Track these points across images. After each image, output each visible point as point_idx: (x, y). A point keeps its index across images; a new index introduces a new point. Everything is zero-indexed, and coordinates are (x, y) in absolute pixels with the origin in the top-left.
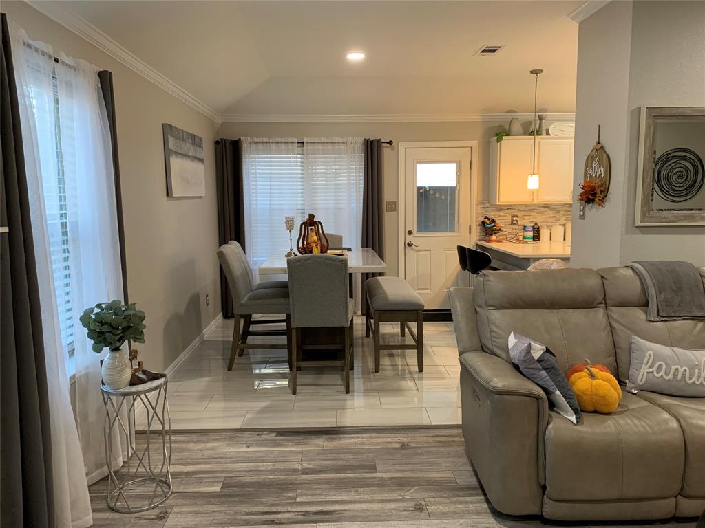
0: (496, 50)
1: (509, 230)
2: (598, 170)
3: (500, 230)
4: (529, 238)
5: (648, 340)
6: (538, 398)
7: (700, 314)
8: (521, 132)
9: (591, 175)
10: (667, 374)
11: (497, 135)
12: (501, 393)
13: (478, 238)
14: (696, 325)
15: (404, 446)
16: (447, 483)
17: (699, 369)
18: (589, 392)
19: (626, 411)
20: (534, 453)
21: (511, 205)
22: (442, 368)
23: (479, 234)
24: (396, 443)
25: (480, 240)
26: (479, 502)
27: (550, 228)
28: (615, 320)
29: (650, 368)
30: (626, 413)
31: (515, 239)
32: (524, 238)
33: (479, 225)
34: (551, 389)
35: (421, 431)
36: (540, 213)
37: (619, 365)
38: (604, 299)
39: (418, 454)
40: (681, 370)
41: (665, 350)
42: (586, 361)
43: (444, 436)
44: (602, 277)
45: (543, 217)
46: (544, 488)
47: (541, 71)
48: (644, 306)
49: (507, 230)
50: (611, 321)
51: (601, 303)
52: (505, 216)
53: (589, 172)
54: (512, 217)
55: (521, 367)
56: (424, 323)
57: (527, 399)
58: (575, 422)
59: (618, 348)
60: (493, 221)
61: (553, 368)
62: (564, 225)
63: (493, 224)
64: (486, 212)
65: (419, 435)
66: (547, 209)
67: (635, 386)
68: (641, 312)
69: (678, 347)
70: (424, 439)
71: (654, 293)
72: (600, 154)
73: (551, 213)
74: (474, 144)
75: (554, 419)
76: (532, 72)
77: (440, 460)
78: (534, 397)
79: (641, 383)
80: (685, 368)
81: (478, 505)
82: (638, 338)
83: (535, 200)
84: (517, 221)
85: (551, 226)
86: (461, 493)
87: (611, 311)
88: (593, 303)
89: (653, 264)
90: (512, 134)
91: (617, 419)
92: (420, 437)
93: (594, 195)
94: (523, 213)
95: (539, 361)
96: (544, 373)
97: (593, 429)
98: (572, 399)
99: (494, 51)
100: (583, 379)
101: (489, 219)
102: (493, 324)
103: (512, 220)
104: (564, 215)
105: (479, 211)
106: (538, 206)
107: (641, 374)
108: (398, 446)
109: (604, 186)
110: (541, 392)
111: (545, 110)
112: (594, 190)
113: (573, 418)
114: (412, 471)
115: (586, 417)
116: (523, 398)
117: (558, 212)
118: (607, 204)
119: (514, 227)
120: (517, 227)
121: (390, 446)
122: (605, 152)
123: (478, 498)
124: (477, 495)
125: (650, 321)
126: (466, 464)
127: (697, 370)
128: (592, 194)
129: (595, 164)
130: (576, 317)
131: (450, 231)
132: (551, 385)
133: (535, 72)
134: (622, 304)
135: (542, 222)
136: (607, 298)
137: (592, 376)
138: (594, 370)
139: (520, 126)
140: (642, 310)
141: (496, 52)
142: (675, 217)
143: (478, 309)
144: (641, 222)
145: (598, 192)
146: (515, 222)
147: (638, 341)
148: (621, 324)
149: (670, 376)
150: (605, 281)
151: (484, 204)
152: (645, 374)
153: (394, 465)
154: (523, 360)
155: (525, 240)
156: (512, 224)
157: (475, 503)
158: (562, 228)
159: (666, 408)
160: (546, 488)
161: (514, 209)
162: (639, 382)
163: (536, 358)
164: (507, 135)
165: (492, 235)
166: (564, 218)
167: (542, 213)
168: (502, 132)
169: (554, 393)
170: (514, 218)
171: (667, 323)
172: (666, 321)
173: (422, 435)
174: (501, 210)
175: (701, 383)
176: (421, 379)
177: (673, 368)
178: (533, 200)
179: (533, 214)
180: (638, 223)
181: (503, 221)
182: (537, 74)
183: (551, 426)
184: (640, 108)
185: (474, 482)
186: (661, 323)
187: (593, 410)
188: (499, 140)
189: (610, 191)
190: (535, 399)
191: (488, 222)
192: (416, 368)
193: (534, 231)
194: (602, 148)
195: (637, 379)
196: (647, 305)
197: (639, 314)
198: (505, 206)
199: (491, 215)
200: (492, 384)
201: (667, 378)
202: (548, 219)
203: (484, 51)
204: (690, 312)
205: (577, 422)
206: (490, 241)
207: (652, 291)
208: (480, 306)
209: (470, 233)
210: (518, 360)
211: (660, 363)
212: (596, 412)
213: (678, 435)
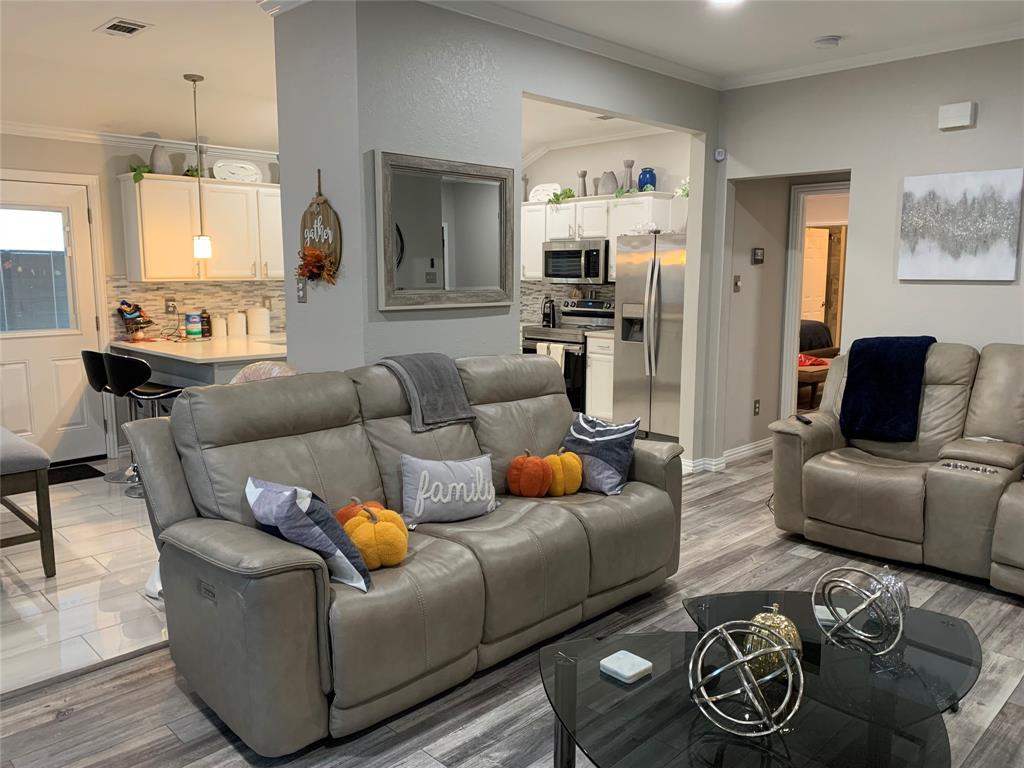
0: (134, 30)
1: (163, 323)
2: (321, 232)
3: (150, 322)
4: (195, 333)
5: (418, 457)
6: (314, 569)
7: (464, 416)
8: (171, 170)
9: (312, 240)
10: (445, 496)
11: (134, 170)
12: (259, 576)
13: (112, 336)
14: (461, 431)
15: (61, 715)
16: (163, 748)
17: (475, 483)
18: (374, 542)
19: (415, 555)
20: (314, 652)
21: (163, 283)
22: (90, 561)
23: (113, 330)
24: (43, 715)
25: (117, 339)
26: (227, 757)
27: (225, 316)
28: (377, 438)
29: (427, 492)
30: (416, 557)
31: (176, 336)
32: (188, 333)
33: (113, 315)
34: (329, 550)
35: (87, 678)
36: (207, 294)
37: (388, 496)
38: (360, 411)
39: (92, 720)
40: (458, 487)
41: (438, 466)
42: (353, 500)
43: (132, 673)
44: (354, 381)
45: (213, 300)
46: (330, 697)
47: (201, 78)
48: (405, 414)
49: (161, 323)
50: (371, 439)
51: (357, 417)
52: (155, 300)
53: (309, 235)
54: (167, 300)
55: (282, 529)
56: (50, 487)
57: (300, 573)
58: (364, 588)
59: (386, 474)
60: (137, 308)
61: (328, 518)
62: (244, 312)
63: (137, 314)
64: (124, 293)
65: (85, 686)
66: (218, 289)
67: (411, 520)
68: (405, 423)
69: (451, 459)
70: (98, 690)
71: (416, 395)
72: (322, 210)
73: (225, 295)
74: (92, 180)
75: (337, 592)
76: (187, 77)
77: (139, 715)
78: (308, 569)
79: (418, 515)
80: (462, 484)
81: (228, 761)
82: (408, 456)
83: (202, 274)
84: (175, 307)
85: (227, 314)
86: (191, 755)
87: (370, 426)
88: (348, 418)
89: (409, 359)
90: (157, 170)
91: (411, 569)
92: (88, 688)
93: (321, 268)
94: (183, 295)
95: (309, 513)
96: (317, 529)
97: (388, 591)
98: (358, 557)
99: (130, 30)
100: (361, 526)
101: (129, 306)
102: (214, 470)
103: (168, 307)
104: (243, 297)
105: (112, 293)
106: (206, 284)
107: (418, 502)
108: (51, 718)
109: (333, 255)
110: (317, 558)
111: (204, 140)
112: (320, 261)
113: (362, 584)
114: (94, 753)
115: (373, 576)
116: (295, 573)
117: (235, 292)
118: (339, 281)
119: (171, 316)
120: (176, 317)
121: (33, 724)
122: (331, 208)
123: (221, 751)
124: (221, 747)
125: (417, 432)
126: (186, 704)
127: (473, 485)
128: (317, 267)
129: (318, 224)
130: (328, 440)
131: (61, 327)
132: (328, 544)
133: (194, 79)
134: (381, 416)
135: (212, 308)
136: (363, 408)
137: (372, 518)
138: (373, 510)
139: (168, 160)
140: (405, 420)
141: (134, 33)
142: (422, 298)
143: (183, 450)
144: (386, 305)
145: (327, 263)
146: (171, 309)
147: (410, 461)
148: (385, 442)
149: (448, 498)
150: (359, 387)
151: (117, 280)
152: (422, 501)
153: (52, 755)
154: (286, 517)
155: (189, 336)
156: (167, 312)
157: (221, 761)
158: (243, 316)
159: (454, 539)
160: (334, 694)
161: (168, 289)
162: (416, 513)
163: (305, 510)
164: (150, 172)
165: (137, 330)
166: (243, 301)
167: (212, 294)
168: (140, 167)
169: (333, 555)
170: (171, 303)
171: (434, 432)
172: (432, 429)
173: (90, 684)
174: (147, 290)
175: (479, 499)
176: (54, 589)
177: (451, 486)
178: (198, 275)
179: (199, 296)
180: (383, 307)
181: (152, 307)
182: (194, 81)
183: (334, 605)
184: (373, 151)
185: (208, 727)
186: (428, 433)
187: (379, 565)
188: (138, 179)
189: (342, 262)
190: (311, 571)
191: (128, 309)
192: (41, 573)
193: (202, 322)
194: (326, 202)
195: (414, 509)
196: (408, 412)
197: (401, 426)
198: (154, 284)
199: (132, 299)
200: (244, 565)
201: (445, 501)
202: (221, 304)
203: (114, 27)
204: (454, 415)
205: (368, 588)
206: (135, 340)
207: (414, 393)
208: (187, 446)
209: (98, 328)
210: (276, 519)
211: (437, 483)
212: (382, 567)
213: (476, 569)
